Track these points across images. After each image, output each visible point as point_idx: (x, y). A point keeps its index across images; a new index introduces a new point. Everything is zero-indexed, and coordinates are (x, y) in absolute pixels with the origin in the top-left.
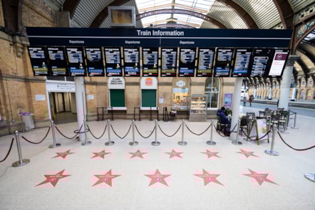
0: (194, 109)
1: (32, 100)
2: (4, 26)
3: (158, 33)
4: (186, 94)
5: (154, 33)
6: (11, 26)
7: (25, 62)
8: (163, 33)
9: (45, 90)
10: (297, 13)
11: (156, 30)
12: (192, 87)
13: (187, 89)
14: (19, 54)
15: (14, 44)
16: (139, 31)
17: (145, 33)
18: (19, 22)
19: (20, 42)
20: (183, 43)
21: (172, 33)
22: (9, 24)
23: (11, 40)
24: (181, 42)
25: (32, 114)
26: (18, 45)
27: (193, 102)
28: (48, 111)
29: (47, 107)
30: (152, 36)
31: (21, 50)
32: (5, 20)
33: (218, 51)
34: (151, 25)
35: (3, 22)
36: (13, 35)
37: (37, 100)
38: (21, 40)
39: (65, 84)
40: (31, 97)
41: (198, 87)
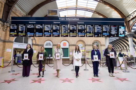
0: (88, 57)
1: (4, 51)
2: (1, 18)
3: (68, 19)
4: (83, 51)
5: (66, 19)
6: (4, 19)
7: (6, 34)
8: (70, 19)
9: (12, 47)
10: (127, 17)
11: (67, 18)
12: (86, 47)
13: (84, 48)
14: (5, 30)
15: (3, 25)
16: (60, 18)
17: (62, 19)
18: (8, 17)
19: (6, 25)
20: (79, 23)
21: (74, 19)
22: (4, 18)
23: (3, 24)
24: (78, 23)
25: (3, 58)
26: (5, 26)
27: (87, 54)
28: (11, 58)
29: (11, 55)
30: (65, 20)
31: (6, 28)
32: (2, 17)
33: (94, 26)
34: (65, 16)
35: (1, 17)
36: (4, 22)
37: (7, 51)
38: (7, 24)
39: (23, 45)
40: (4, 50)
41: (89, 47)
